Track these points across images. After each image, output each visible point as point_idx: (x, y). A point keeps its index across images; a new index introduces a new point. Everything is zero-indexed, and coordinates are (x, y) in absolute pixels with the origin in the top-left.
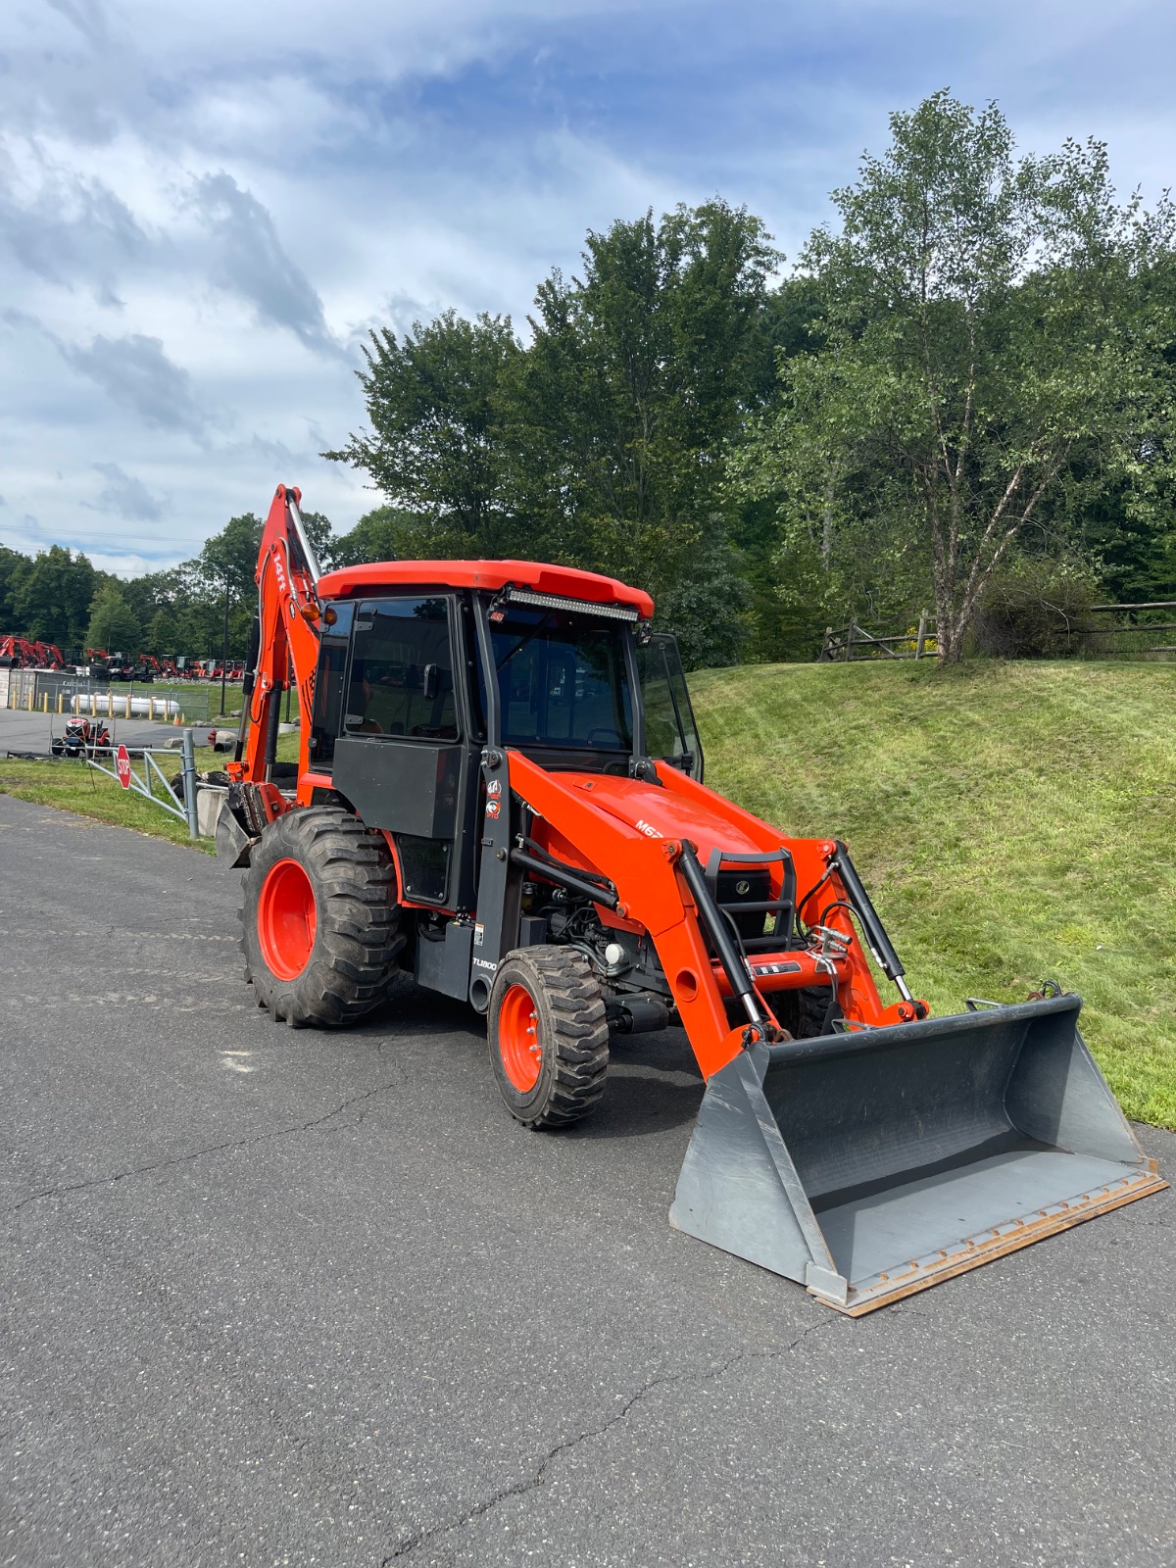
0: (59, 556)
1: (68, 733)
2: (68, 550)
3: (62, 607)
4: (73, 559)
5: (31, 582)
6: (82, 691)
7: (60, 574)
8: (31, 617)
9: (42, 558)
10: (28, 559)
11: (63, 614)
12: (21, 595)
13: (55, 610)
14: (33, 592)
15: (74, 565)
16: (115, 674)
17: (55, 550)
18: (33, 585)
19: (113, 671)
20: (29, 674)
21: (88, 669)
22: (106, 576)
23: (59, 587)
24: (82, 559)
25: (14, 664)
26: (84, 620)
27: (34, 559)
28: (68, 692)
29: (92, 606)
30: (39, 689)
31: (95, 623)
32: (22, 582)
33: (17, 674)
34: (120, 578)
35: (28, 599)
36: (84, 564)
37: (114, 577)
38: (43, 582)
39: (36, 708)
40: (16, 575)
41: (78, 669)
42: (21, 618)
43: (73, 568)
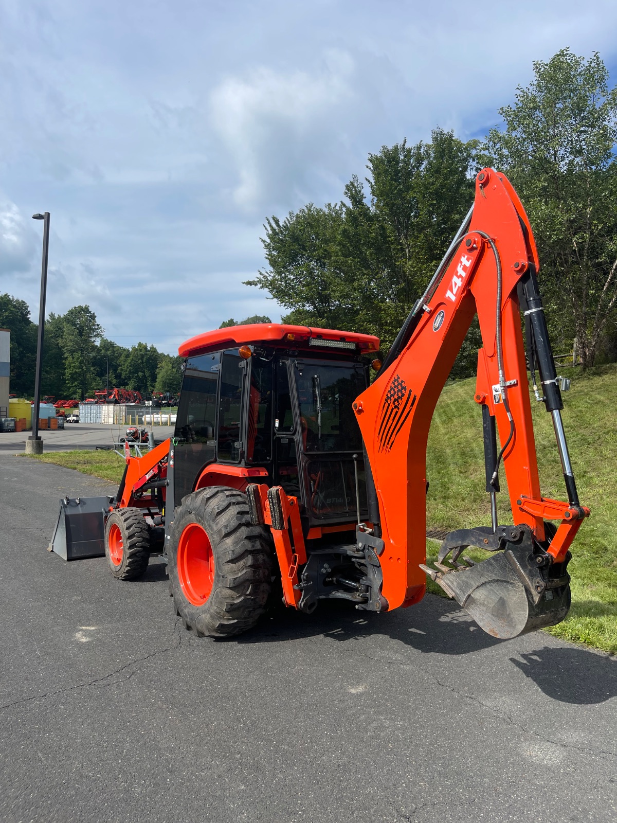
0: (142, 347)
1: (127, 435)
2: (146, 344)
3: (144, 372)
4: (149, 348)
5: (129, 361)
6: (148, 413)
7: (143, 356)
8: (129, 378)
9: (134, 349)
10: (128, 350)
11: (144, 376)
12: (125, 367)
13: (140, 374)
14: (130, 366)
15: (149, 351)
16: (165, 403)
17: (140, 344)
18: (130, 363)
19: (164, 402)
20: (122, 407)
21: (151, 402)
22: (164, 355)
23: (142, 363)
24: (152, 348)
25: (116, 402)
26: (154, 378)
27: (130, 350)
28: (141, 414)
29: (157, 370)
30: (127, 414)
31: (159, 378)
32: (125, 361)
33: (117, 407)
34: (171, 356)
35: (128, 369)
36: (154, 350)
37: (168, 355)
38: (135, 361)
39: (127, 423)
40: (122, 358)
41: (146, 402)
42: (126, 379)
43: (148, 353)
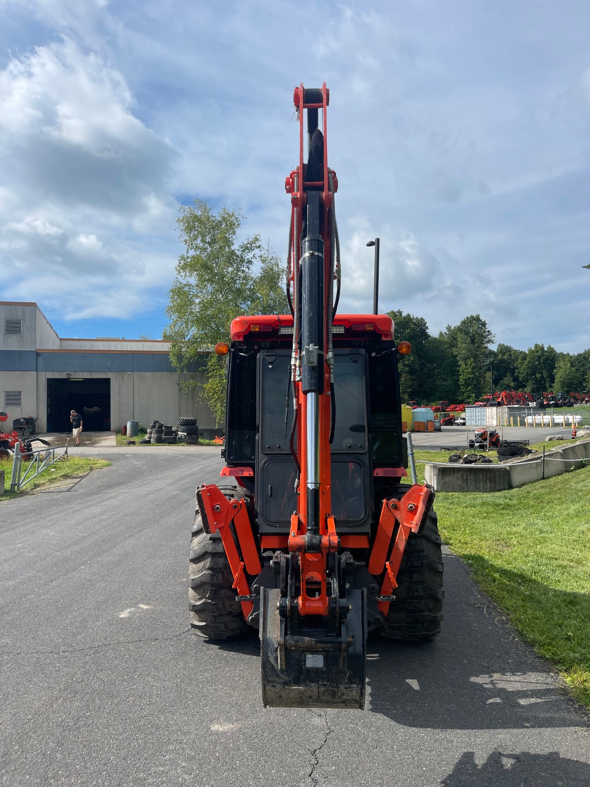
0: (539, 349)
1: (476, 437)
2: (543, 344)
3: (542, 374)
4: (546, 349)
5: (526, 363)
6: (529, 414)
7: (539, 357)
8: (527, 380)
9: (531, 351)
10: (525, 353)
11: (542, 377)
12: (522, 370)
13: (538, 375)
14: (527, 368)
15: (546, 352)
16: (553, 404)
17: (536, 346)
18: (527, 365)
19: (551, 403)
20: (505, 409)
21: (535, 403)
22: (564, 355)
23: (540, 364)
24: (550, 348)
25: (499, 404)
26: (552, 379)
27: (527, 352)
28: (524, 415)
29: (555, 371)
30: (510, 416)
31: (558, 378)
32: (522, 364)
33: (500, 409)
34: (571, 354)
35: (525, 372)
36: (551, 350)
37: (568, 354)
38: (532, 363)
39: (509, 425)
40: (519, 361)
41: (530, 403)
42: (523, 381)
43: (545, 354)
